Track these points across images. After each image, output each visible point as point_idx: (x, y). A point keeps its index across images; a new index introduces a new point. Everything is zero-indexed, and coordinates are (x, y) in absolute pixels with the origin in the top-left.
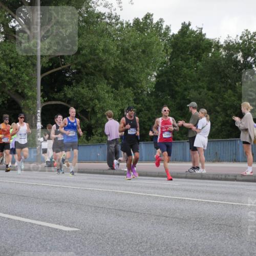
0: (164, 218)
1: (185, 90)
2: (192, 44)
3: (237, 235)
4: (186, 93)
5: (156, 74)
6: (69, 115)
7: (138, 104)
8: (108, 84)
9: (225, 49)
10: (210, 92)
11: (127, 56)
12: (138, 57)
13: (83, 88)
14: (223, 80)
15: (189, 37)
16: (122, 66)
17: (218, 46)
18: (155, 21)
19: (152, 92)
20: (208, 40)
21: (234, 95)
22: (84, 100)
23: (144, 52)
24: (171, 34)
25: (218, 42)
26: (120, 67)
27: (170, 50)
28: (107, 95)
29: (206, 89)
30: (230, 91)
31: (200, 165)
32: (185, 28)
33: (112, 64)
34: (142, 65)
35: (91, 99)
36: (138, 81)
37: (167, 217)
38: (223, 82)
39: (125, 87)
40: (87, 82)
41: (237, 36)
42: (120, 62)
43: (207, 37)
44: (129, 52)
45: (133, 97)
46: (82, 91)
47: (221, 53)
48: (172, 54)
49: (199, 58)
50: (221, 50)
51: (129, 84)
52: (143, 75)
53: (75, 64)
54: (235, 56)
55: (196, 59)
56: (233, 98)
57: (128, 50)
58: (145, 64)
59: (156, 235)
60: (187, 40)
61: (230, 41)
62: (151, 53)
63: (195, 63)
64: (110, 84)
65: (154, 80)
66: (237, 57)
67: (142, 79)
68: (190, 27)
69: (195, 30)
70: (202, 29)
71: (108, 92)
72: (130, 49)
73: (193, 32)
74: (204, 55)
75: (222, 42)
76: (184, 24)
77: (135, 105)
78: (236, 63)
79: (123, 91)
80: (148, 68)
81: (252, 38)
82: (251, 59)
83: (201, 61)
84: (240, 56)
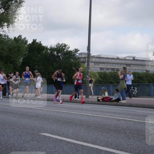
0: (23, 115)
1: (34, 65)
2: (37, 48)
3: (52, 122)
4: (34, 67)
5: (22, 59)
7: (14, 70)
8: (3, 62)
9: (50, 50)
10: (43, 67)
11: (11, 51)
12: (16, 52)
17: (47, 48)
18: (23, 38)
19: (20, 66)
21: (53, 68)
23: (18, 50)
24: (28, 43)
25: (47, 47)
26: (8, 56)
27: (28, 49)
28: (2, 66)
29: (41, 65)
30: (51, 66)
32: (34, 41)
33: (5, 54)
36: (15, 61)
38: (48, 63)
41: (55, 45)
42: (8, 54)
43: (43, 45)
45: (13, 67)
48: (29, 51)
50: (48, 50)
51: (11, 63)
55: (38, 53)
57: (11, 49)
58: (18, 54)
60: (35, 46)
61: (52, 47)
62: (21, 50)
63: (38, 55)
65: (21, 61)
67: (17, 60)
68: (36, 41)
70: (41, 42)
73: (37, 43)
74: (41, 52)
75: (49, 47)
76: (34, 40)
77: (13, 71)
78: (54, 55)
79: (9, 65)
80: (19, 56)
81: (60, 46)
82: (60, 54)
83: (40, 54)
84: (55, 53)
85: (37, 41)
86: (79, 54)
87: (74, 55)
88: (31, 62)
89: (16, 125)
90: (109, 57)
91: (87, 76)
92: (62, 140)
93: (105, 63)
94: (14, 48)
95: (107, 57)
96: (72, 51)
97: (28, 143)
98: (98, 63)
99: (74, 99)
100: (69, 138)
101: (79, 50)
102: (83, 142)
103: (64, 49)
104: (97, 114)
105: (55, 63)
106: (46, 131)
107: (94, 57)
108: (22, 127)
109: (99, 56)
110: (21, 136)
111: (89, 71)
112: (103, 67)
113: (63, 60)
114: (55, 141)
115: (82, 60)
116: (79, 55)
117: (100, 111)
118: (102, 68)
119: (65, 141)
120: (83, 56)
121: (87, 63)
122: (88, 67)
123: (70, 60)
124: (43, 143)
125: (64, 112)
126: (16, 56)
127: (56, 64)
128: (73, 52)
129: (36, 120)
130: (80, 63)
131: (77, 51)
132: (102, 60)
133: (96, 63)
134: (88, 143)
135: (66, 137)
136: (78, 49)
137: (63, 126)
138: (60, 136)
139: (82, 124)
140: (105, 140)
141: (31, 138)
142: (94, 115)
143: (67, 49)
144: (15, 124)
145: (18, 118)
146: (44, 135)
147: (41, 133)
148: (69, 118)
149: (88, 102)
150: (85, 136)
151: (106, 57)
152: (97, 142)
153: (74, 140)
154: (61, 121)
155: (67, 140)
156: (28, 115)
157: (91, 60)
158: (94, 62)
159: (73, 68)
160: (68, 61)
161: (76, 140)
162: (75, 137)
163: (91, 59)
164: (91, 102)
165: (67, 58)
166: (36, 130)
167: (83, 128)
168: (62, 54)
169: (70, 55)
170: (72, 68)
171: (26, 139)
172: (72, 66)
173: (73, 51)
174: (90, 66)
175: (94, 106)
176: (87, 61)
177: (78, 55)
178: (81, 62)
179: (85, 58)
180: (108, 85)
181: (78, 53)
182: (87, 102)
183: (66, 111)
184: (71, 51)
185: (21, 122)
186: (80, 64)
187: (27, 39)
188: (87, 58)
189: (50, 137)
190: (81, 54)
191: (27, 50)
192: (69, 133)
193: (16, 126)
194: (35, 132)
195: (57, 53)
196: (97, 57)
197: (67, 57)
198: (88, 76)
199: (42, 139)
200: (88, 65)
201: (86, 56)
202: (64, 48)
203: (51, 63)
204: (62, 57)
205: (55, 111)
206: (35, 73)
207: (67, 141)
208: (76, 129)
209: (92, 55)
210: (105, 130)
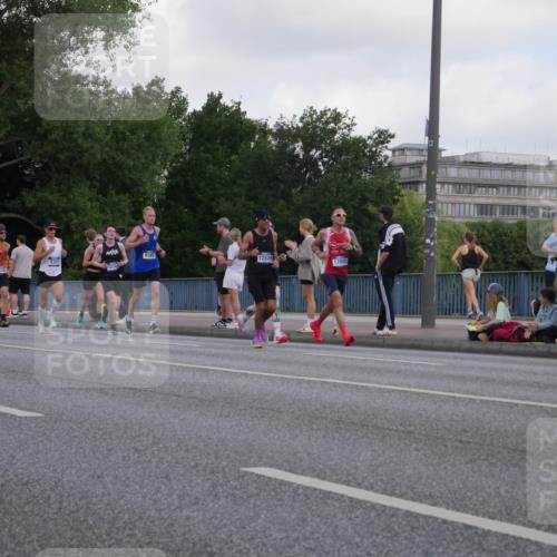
0: (175, 398)
1: (213, 199)
2: (223, 127)
3: (288, 425)
4: (214, 204)
5: (166, 173)
6: (144, 222)
8: (92, 186)
9: (276, 136)
10: (252, 203)
11: (121, 144)
12: (139, 146)
13: (52, 193)
14: (272, 184)
15: (219, 115)
16: (114, 158)
17: (263, 130)
18: (167, 90)
20: (249, 121)
21: (288, 209)
22: (54, 212)
23: (148, 138)
24: (190, 110)
25: (266, 125)
26: (110, 162)
27: (190, 135)
28: (89, 205)
29: (243, 198)
30: (281, 202)
31: (233, 316)
32: (214, 102)
33: (99, 157)
34: (146, 158)
35: (65, 211)
36: (139, 183)
37: (179, 396)
38: (271, 188)
39: (118, 193)
40: (58, 184)
41: (295, 116)
42: (111, 153)
43: (248, 116)
44: (124, 138)
45: (129, 208)
46: (50, 197)
47: (269, 142)
48: (193, 140)
49: (234, 148)
50: (270, 138)
51: (124, 189)
52: (147, 175)
53: (40, 155)
54: (291, 147)
55: (229, 150)
56: (286, 213)
57: (123, 134)
58: (150, 157)
59: (163, 425)
60: (216, 121)
61: (284, 124)
62: (160, 140)
63: (228, 156)
64: (95, 187)
65: (163, 182)
66: (295, 149)
67: (144, 180)
68: (222, 101)
69: (230, 105)
70: (239, 103)
71: (91, 200)
72: (128, 133)
73: (226, 108)
74: (243, 145)
75: (271, 125)
76: (211, 96)
78: (293, 158)
79: (115, 199)
80: (155, 163)
81: (319, 119)
82: (315, 153)
83: (237, 153)
84: (298, 148)
85: (226, 101)
86: (394, 151)
87: (374, 155)
88: (202, 184)
89: (148, 435)
90: (516, 162)
91: (428, 241)
92: (330, 492)
93: (496, 186)
94: (133, 133)
95: (506, 162)
96: (364, 141)
97: (195, 504)
98: (470, 184)
99: (375, 334)
100: (359, 485)
101: (393, 137)
102: (414, 500)
103: (334, 132)
104: (467, 392)
105: (299, 188)
106: (267, 457)
107: (452, 161)
108: (173, 445)
109: (474, 159)
110: (170, 480)
111: (436, 218)
112: (490, 201)
113: (331, 175)
114: (301, 497)
115: (405, 174)
116: (394, 155)
117: (478, 378)
118: (487, 205)
119: (341, 497)
120: (411, 159)
121: (424, 185)
122: (431, 202)
123: (359, 177)
124: (255, 505)
125: (335, 385)
126: (143, 160)
127: (301, 192)
128: (370, 142)
129: (226, 416)
130: (398, 187)
131: (383, 137)
132: (486, 175)
133: (461, 186)
134: (435, 504)
135: (348, 483)
136: (391, 131)
137: (334, 438)
138: (321, 476)
139: (410, 432)
140: (503, 492)
141: (207, 485)
142: (457, 395)
143: (346, 131)
144: (146, 431)
145: (157, 406)
146: (258, 476)
147: (246, 466)
148: (357, 407)
149: (433, 342)
150: (421, 478)
151: (500, 161)
152: (471, 499)
153: (377, 491)
154: (326, 418)
155: (351, 495)
156: (195, 398)
157: (441, 173)
158: (454, 184)
159: (372, 209)
160: (350, 182)
161: (384, 492)
162: (382, 480)
163: (440, 170)
164: (445, 342)
165: (346, 170)
166: (228, 457)
167: (414, 445)
168: (327, 152)
169: (357, 154)
170: (364, 207)
171: (188, 488)
172: (364, 200)
173: (369, 138)
174: (439, 198)
175: (456, 358)
176: (424, 177)
177: (389, 153)
178: (403, 184)
179: (418, 165)
180: (510, 274)
181: (390, 146)
182: (429, 344)
183: (345, 379)
184: (359, 141)
185: (168, 426)
186: (397, 193)
187: (183, 94)
188: (425, 168)
189: (282, 483)
190: (402, 150)
191: (184, 140)
192: (356, 468)
193: (151, 437)
194: (224, 463)
195: (306, 149)
196: (465, 162)
197: (345, 162)
198: (432, 239)
199: (252, 489)
200: (431, 194)
201: (422, 159)
202: (332, 125)
203: (282, 186)
204: (324, 164)
205: (301, 382)
206: (219, 228)
207: (351, 499)
208: (384, 452)
209: (444, 154)
210: (499, 452)
